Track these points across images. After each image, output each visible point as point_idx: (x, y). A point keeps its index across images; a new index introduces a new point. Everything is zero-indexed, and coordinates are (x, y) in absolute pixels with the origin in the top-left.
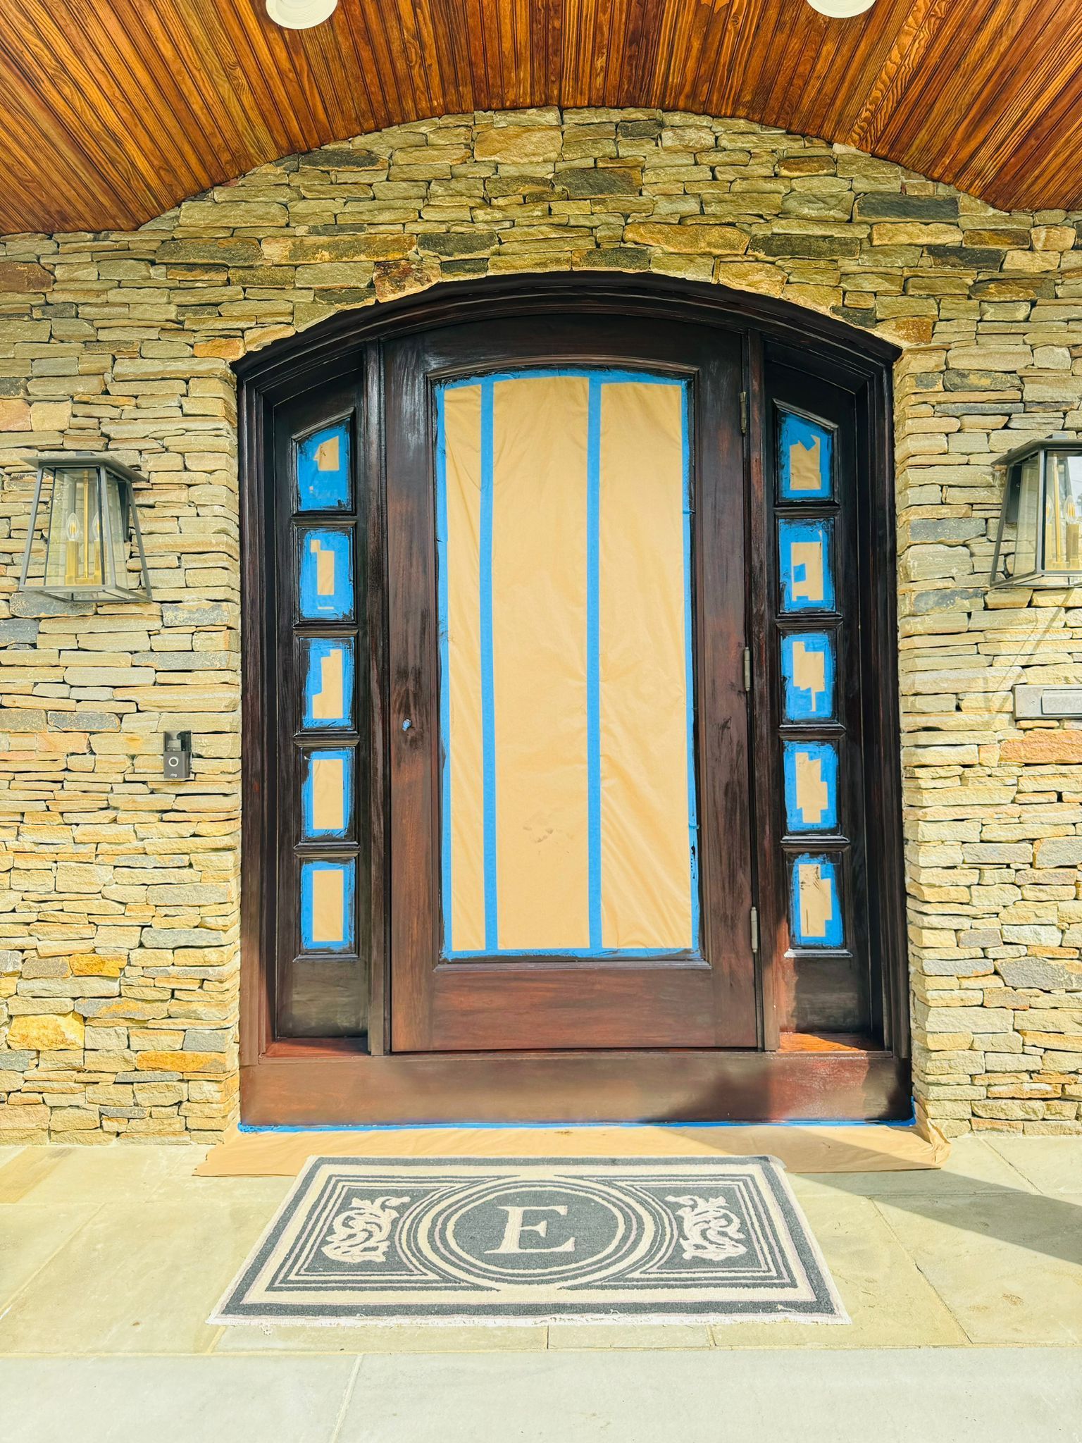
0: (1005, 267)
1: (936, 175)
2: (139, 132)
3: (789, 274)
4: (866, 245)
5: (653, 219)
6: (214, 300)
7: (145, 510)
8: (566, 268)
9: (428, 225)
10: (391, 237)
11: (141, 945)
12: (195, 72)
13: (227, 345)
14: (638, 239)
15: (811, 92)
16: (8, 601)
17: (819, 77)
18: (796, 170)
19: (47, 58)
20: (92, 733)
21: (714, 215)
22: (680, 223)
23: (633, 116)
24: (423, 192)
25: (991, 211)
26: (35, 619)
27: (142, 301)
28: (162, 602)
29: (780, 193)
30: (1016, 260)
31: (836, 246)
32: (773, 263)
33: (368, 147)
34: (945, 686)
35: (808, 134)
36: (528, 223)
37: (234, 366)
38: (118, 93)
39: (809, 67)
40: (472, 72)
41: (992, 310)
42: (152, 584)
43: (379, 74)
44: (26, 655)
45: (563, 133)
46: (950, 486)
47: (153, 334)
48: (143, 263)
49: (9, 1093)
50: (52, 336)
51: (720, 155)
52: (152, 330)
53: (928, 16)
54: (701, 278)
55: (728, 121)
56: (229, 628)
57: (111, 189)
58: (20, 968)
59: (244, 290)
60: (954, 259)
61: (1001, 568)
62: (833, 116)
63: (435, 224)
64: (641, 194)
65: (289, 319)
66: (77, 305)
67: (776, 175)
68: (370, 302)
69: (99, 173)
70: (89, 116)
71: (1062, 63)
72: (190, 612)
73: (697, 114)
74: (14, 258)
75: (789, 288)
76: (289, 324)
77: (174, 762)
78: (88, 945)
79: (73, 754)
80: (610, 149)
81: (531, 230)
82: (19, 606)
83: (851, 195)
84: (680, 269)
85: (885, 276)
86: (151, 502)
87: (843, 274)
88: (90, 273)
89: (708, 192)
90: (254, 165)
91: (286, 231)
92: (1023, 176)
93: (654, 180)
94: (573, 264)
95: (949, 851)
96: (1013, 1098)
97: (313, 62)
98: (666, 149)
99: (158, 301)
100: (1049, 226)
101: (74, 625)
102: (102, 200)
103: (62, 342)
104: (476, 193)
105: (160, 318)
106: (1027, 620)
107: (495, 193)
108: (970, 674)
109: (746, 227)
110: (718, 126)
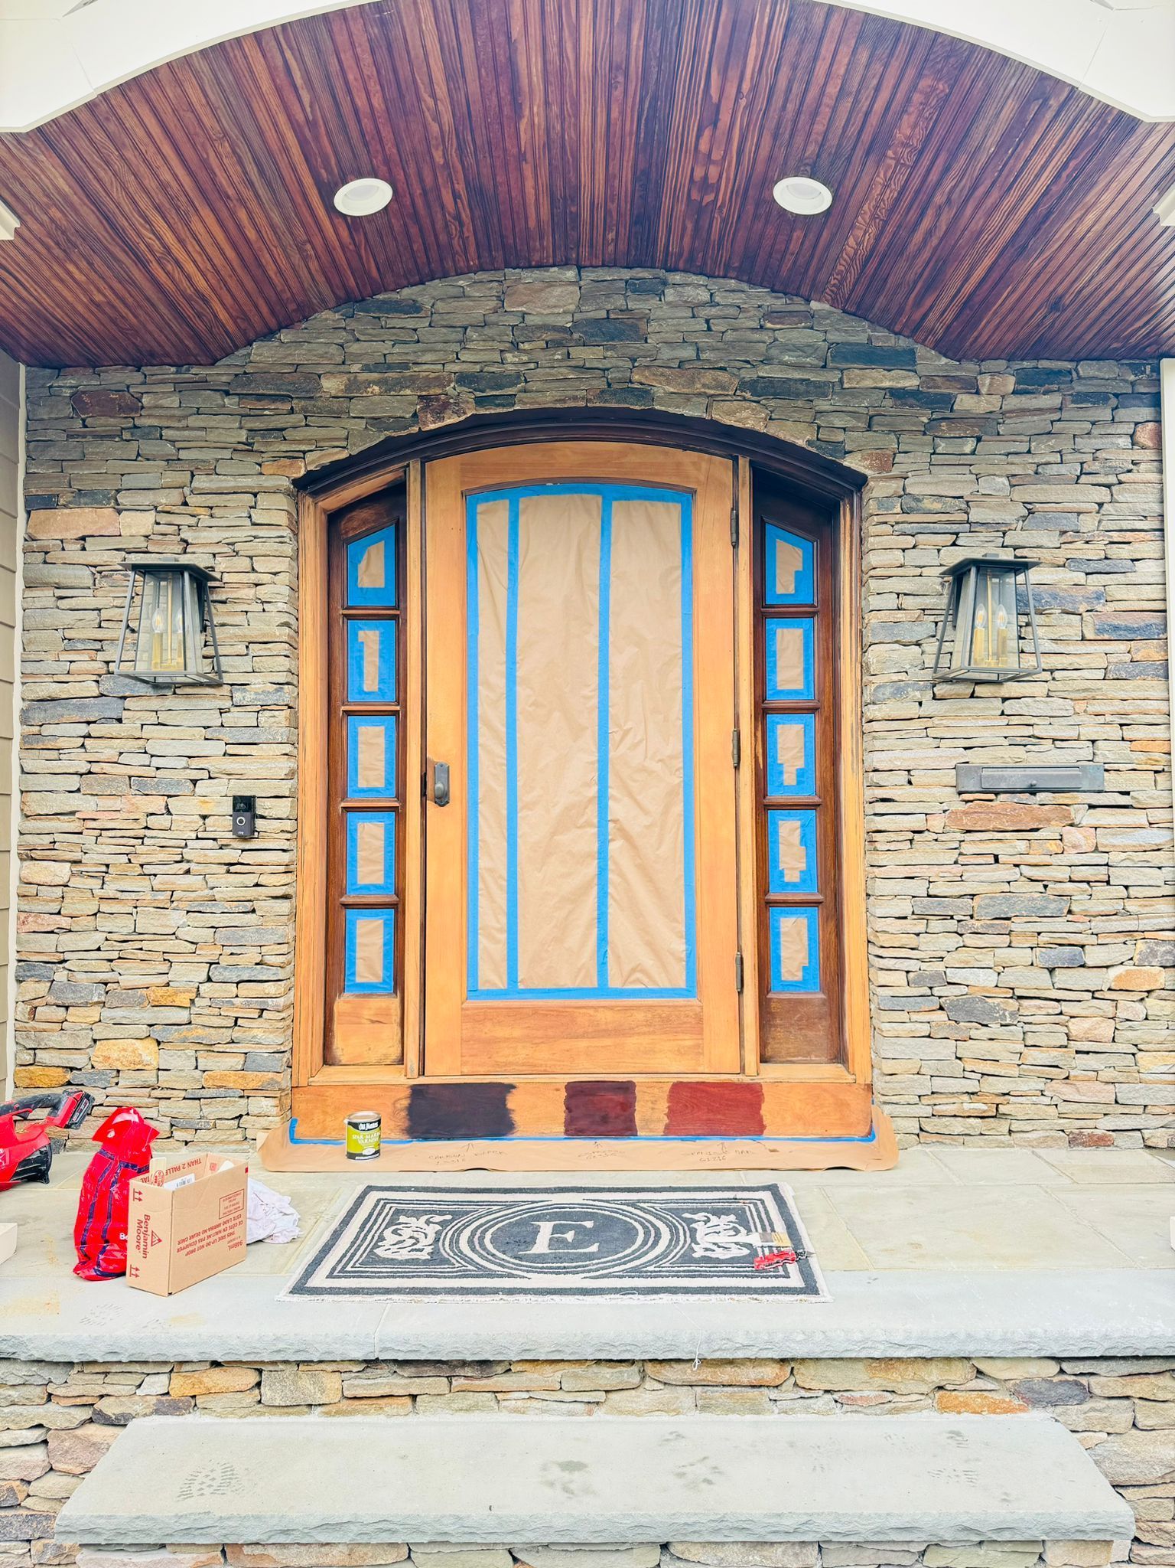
0: (955, 408)
1: (897, 328)
2: (224, 293)
3: (772, 412)
4: (837, 389)
5: (656, 363)
6: (279, 426)
7: (219, 606)
8: (582, 404)
9: (465, 366)
10: (433, 375)
11: (209, 980)
12: (272, 248)
13: (291, 465)
14: (643, 381)
15: (788, 263)
16: (97, 682)
17: (792, 254)
18: (778, 323)
19: (156, 245)
20: (169, 796)
21: (708, 361)
22: (679, 367)
23: (640, 275)
24: (460, 337)
25: (944, 360)
26: (121, 698)
27: (218, 426)
28: (232, 685)
29: (765, 343)
30: (965, 402)
31: (812, 388)
32: (758, 402)
33: (414, 297)
34: (898, 764)
35: (789, 294)
36: (550, 365)
37: (296, 482)
38: (209, 267)
39: (783, 246)
40: (502, 242)
41: (943, 445)
42: (224, 669)
43: (424, 244)
44: (114, 728)
45: (580, 288)
46: (905, 594)
47: (227, 454)
48: (218, 393)
50: (139, 455)
51: (714, 310)
52: (226, 451)
53: (873, 217)
54: (696, 414)
55: (721, 280)
56: (290, 707)
57: (196, 336)
58: (103, 999)
59: (306, 417)
60: (911, 401)
61: (943, 664)
62: (808, 281)
63: (470, 365)
64: (646, 342)
65: (344, 444)
66: (161, 428)
67: (761, 327)
68: (415, 430)
69: (188, 325)
70: (185, 283)
71: (980, 259)
72: (257, 693)
73: (695, 274)
74: (107, 387)
75: (771, 423)
76: (344, 447)
77: (241, 821)
78: (164, 979)
79: (152, 814)
80: (620, 302)
81: (553, 371)
82: (107, 685)
83: (825, 345)
84: (679, 407)
85: (853, 414)
86: (223, 598)
87: (817, 412)
88: (173, 401)
89: (704, 340)
90: (316, 312)
91: (342, 368)
92: (966, 336)
93: (657, 329)
94: (588, 401)
95: (901, 904)
96: (955, 1116)
97: (370, 236)
98: (668, 303)
99: (232, 426)
100: (993, 374)
101: (155, 703)
102: (187, 342)
103: (148, 460)
104: (505, 338)
105: (233, 440)
106: (969, 708)
107: (522, 339)
108: (920, 754)
109: (735, 371)
110: (714, 284)
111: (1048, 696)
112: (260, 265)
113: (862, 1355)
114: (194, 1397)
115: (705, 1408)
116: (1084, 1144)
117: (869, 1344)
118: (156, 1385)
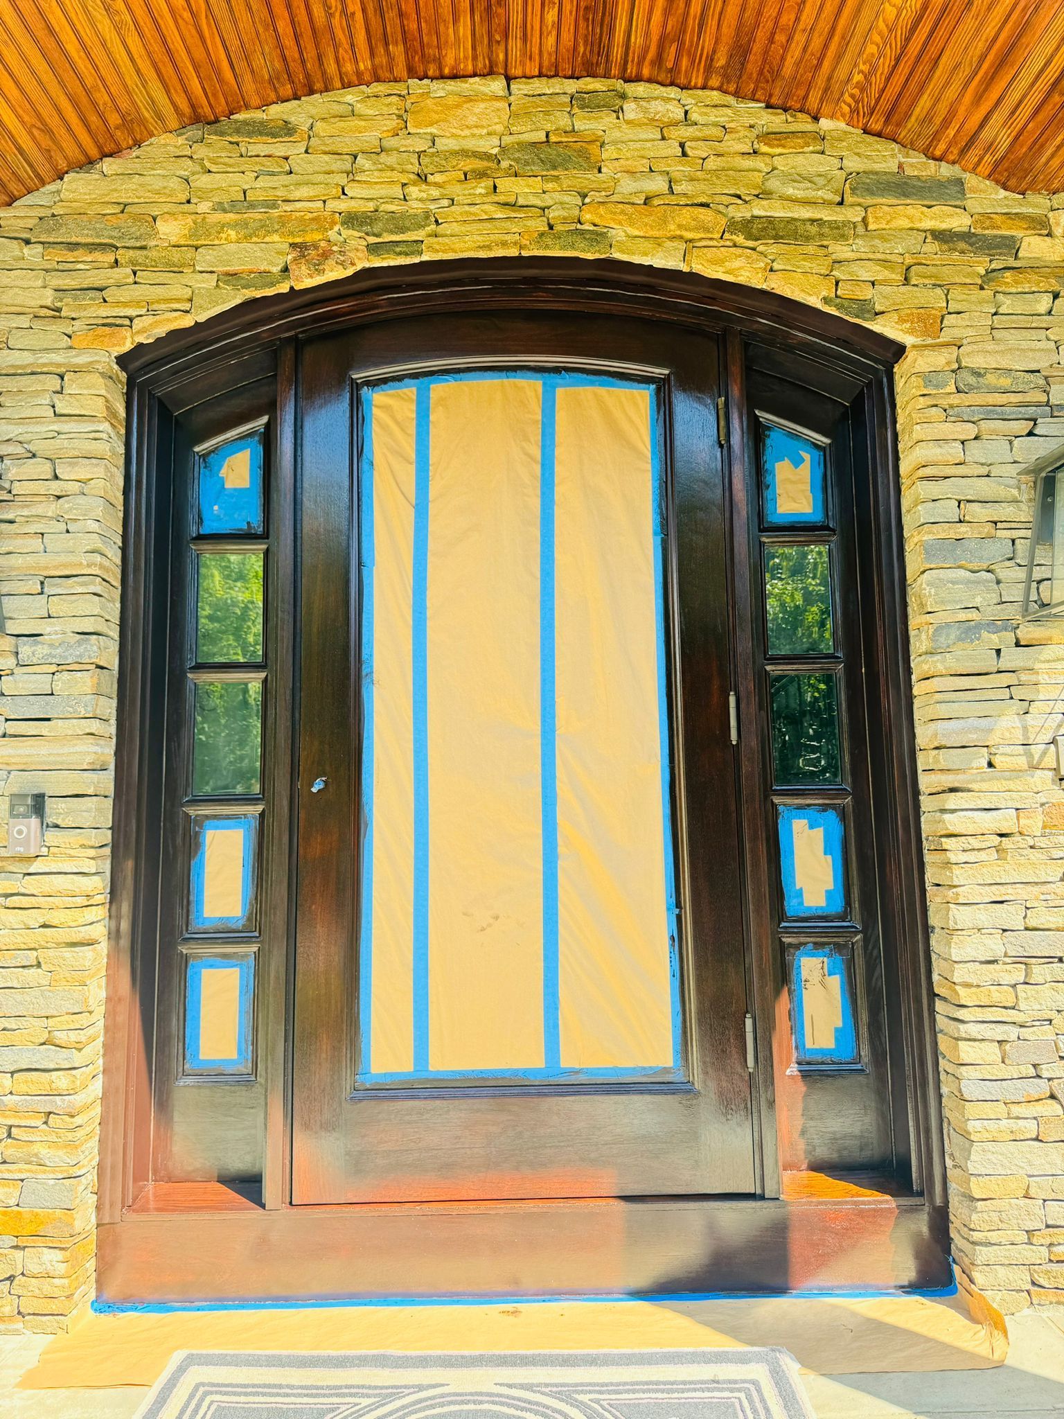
0: (1020, 255)
1: (938, 153)
3: (773, 261)
4: (860, 230)
5: (615, 198)
6: (97, 284)
7: (3, 527)
8: (513, 252)
9: (353, 203)
10: (310, 215)
13: (112, 336)
14: (597, 221)
17: (805, 30)
18: (778, 146)
21: (684, 195)
22: (645, 204)
23: (591, 87)
24: (348, 166)
25: (1003, 193)
27: (13, 284)
28: (17, 636)
29: (760, 171)
30: (1034, 247)
31: (826, 230)
32: (754, 249)
33: (285, 117)
34: (973, 738)
35: (790, 108)
36: (469, 202)
37: (122, 360)
39: (793, 17)
40: (403, 26)
41: (1009, 302)
42: (7, 614)
43: (293, 22)
45: (510, 105)
46: (968, 501)
47: (24, 321)
48: (15, 242)
51: (691, 129)
52: (22, 317)
54: (671, 264)
55: (700, 92)
56: (104, 668)
59: (135, 273)
60: (962, 245)
61: (1034, 597)
62: (821, 82)
63: (362, 202)
64: (600, 171)
65: (187, 306)
67: (755, 152)
68: (284, 288)
72: (51, 646)
73: (662, 84)
75: (773, 276)
76: (187, 312)
80: (564, 121)
81: (473, 209)
83: (841, 175)
84: (646, 255)
85: (884, 262)
86: (10, 516)
87: (835, 261)
89: (679, 169)
90: (151, 135)
91: (186, 207)
92: (1042, 146)
93: (615, 156)
94: (521, 248)
95: (988, 941)
98: (628, 122)
99: (31, 283)
104: (409, 168)
105: (33, 303)
107: (431, 168)
108: (1004, 724)
109: (721, 208)
110: (688, 98)
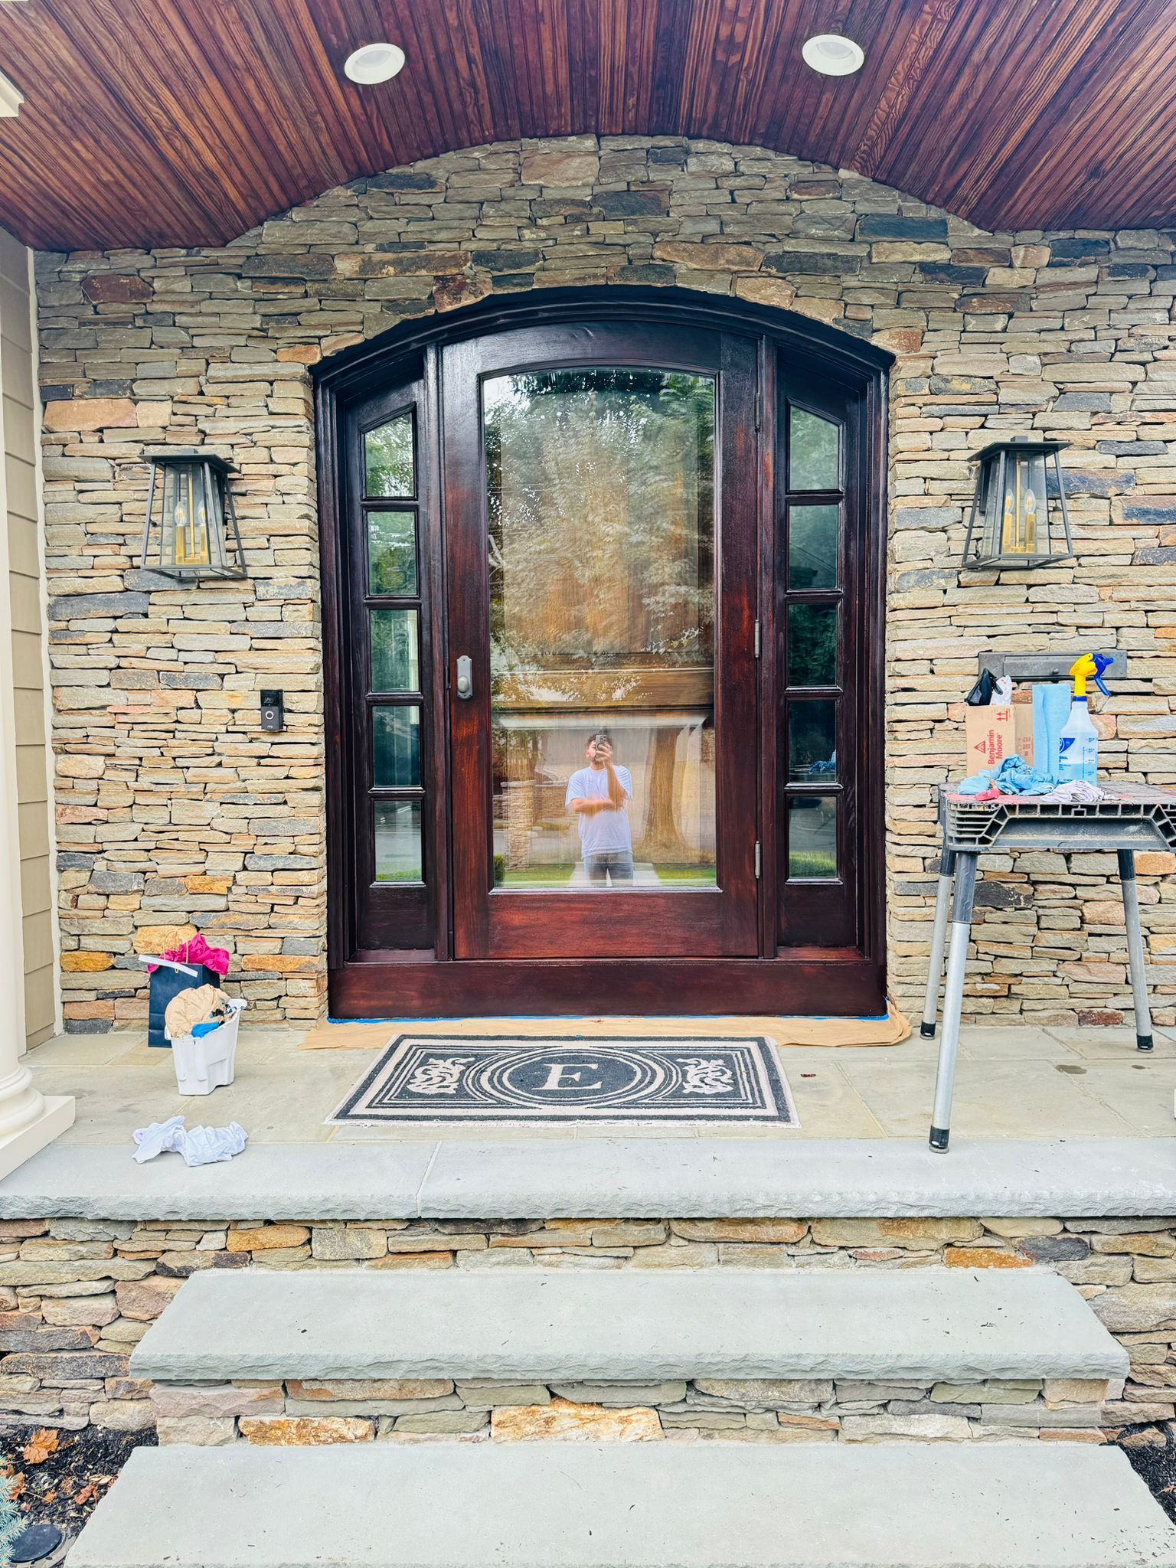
0: (987, 282)
1: (930, 197)
2: (233, 170)
3: (798, 289)
4: (866, 264)
5: (678, 238)
6: (294, 310)
7: (239, 499)
8: (602, 282)
9: (481, 244)
10: (448, 254)
11: (245, 868)
12: (282, 120)
13: (306, 351)
14: (665, 257)
15: (816, 128)
16: (122, 576)
17: (821, 118)
18: (805, 194)
19: (164, 121)
20: (198, 691)
21: (732, 235)
22: (702, 242)
23: (662, 144)
24: (476, 213)
25: (977, 231)
26: (146, 592)
27: (231, 311)
28: (255, 579)
29: (791, 215)
30: (997, 276)
31: (839, 264)
32: (783, 278)
33: (428, 171)
34: (920, 653)
35: (816, 161)
36: (568, 241)
37: (311, 369)
38: (218, 141)
40: (519, 108)
41: (974, 322)
42: (247, 563)
43: (438, 112)
44: (140, 623)
45: (600, 158)
46: (932, 479)
47: (241, 341)
48: (230, 277)
49: (136, 990)
50: (152, 342)
51: (738, 180)
52: (240, 337)
53: (907, 78)
54: (720, 291)
55: (746, 148)
56: (313, 601)
57: (206, 216)
58: (142, 887)
59: (320, 301)
60: (942, 276)
61: (972, 550)
62: (837, 147)
63: (488, 243)
64: (668, 216)
65: (359, 328)
66: (174, 314)
67: (788, 198)
68: (432, 311)
69: (198, 204)
70: (194, 161)
71: (1019, 122)
72: (280, 587)
73: (719, 141)
74: (117, 272)
75: (797, 300)
76: (359, 332)
77: (269, 715)
78: (200, 868)
79: (182, 708)
80: (641, 173)
81: (572, 248)
82: (132, 580)
83: (853, 217)
84: (701, 284)
85: (882, 290)
86: (243, 491)
87: (844, 289)
88: (185, 285)
89: (728, 213)
90: (327, 188)
91: (355, 248)
92: (1000, 205)
93: (680, 202)
94: (608, 279)
95: (920, 792)
96: (967, 996)
97: (382, 107)
98: (691, 174)
99: (245, 311)
100: (1028, 245)
101: (181, 598)
102: (197, 224)
103: (162, 347)
104: (523, 214)
105: (247, 326)
106: (993, 596)
107: (540, 214)
108: (945, 643)
109: (760, 245)
110: (739, 152)
111: (1074, 583)
112: (270, 139)
113: (876, 1214)
114: (249, 1252)
115: (726, 1262)
116: (1093, 1022)
117: (883, 1205)
118: (214, 1241)
